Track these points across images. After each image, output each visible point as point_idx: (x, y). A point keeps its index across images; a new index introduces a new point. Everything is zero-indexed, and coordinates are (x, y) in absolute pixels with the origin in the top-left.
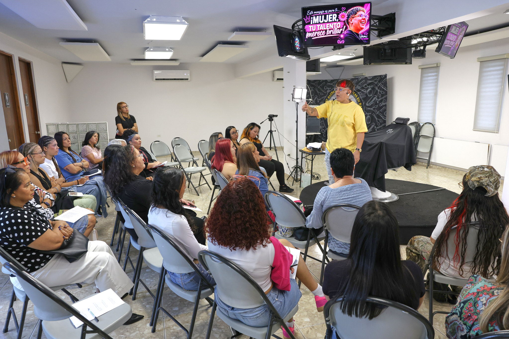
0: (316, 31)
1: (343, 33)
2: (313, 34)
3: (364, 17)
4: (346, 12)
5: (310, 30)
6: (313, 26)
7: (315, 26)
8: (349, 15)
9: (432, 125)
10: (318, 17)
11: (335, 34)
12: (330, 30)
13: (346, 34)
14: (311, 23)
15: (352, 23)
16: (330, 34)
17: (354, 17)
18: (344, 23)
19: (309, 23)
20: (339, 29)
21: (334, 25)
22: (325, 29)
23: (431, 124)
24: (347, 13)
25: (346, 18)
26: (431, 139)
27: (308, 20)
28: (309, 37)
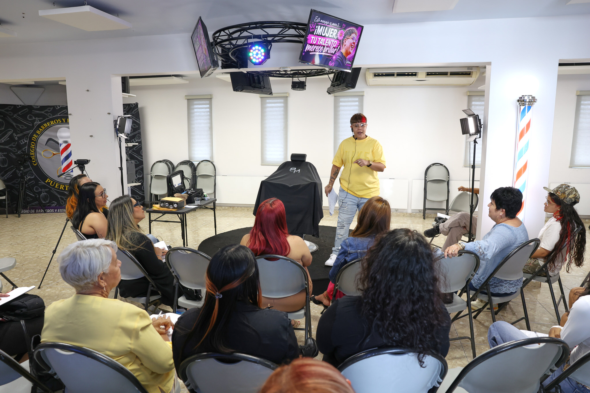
0: (316, 45)
1: (336, 53)
2: (312, 48)
3: (354, 41)
4: (344, 30)
5: (311, 42)
6: (315, 37)
7: (317, 38)
8: (346, 35)
9: (212, 163)
10: (322, 27)
11: (330, 54)
12: (327, 47)
13: (338, 56)
14: (315, 34)
15: (345, 44)
16: (326, 52)
17: (348, 38)
18: (339, 42)
19: (312, 33)
20: (334, 48)
21: (332, 42)
22: (324, 44)
23: (209, 161)
24: (345, 32)
25: (343, 37)
26: (213, 178)
27: (313, 28)
28: (308, 50)
